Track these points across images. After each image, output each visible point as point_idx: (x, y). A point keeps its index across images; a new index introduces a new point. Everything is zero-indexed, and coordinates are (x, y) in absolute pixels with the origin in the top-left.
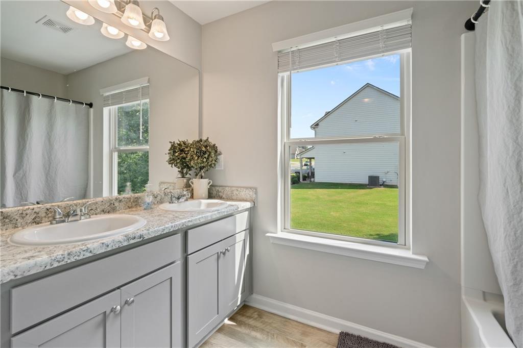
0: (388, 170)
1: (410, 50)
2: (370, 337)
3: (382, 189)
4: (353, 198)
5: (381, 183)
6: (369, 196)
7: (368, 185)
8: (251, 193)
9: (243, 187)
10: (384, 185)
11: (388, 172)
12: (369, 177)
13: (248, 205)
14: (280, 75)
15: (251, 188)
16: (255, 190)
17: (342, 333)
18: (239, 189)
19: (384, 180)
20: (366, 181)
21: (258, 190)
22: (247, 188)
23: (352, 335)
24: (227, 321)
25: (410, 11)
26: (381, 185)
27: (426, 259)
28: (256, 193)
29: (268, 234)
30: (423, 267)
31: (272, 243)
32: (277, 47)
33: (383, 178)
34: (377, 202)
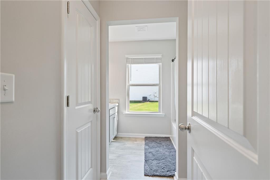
0: (151, 94)
1: (161, 64)
2: (152, 136)
3: (148, 103)
4: (136, 107)
5: (148, 100)
6: (143, 106)
7: (142, 101)
8: (117, 101)
9: (115, 99)
10: (149, 101)
11: (151, 95)
12: (143, 97)
13: (117, 104)
14: (127, 64)
15: (117, 99)
16: (119, 100)
17: (145, 137)
18: (113, 100)
19: (149, 99)
20: (141, 99)
21: (120, 100)
22: (116, 99)
23: (148, 137)
24: (112, 140)
25: (161, 55)
26: (148, 101)
27: (164, 114)
28: (119, 101)
29: (124, 113)
30: (164, 116)
31: (125, 116)
32: (127, 56)
33: (148, 98)
34: (146, 109)
